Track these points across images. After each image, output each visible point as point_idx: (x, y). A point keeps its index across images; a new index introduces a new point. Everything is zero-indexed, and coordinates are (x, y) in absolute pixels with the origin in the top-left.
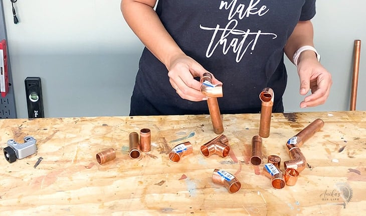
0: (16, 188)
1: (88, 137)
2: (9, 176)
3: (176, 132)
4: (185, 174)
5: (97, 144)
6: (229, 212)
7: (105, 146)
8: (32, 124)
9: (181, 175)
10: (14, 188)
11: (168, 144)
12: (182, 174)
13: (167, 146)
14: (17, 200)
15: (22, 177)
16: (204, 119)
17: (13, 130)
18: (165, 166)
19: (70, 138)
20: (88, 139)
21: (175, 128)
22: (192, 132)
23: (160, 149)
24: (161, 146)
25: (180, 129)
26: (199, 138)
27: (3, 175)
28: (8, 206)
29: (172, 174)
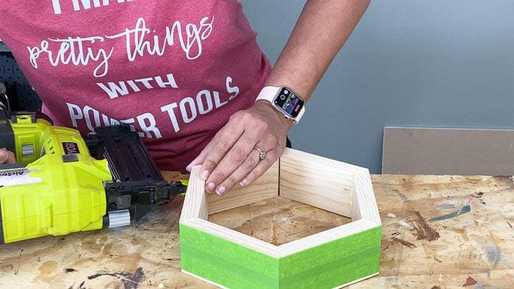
1: (286, 206)
2: (170, 266)
3: (435, 204)
4: (472, 276)
5: (304, 218)
7: (319, 222)
9: (464, 278)
10: (181, 287)
11: (428, 223)
12: (466, 277)
13: (426, 227)
16: (479, 182)
18: (432, 261)
19: (257, 206)
20: (287, 210)
21: (432, 197)
22: (465, 205)
23: (415, 232)
24: (417, 227)
25: (442, 199)
26: (481, 216)
27: (159, 264)
29: (448, 276)
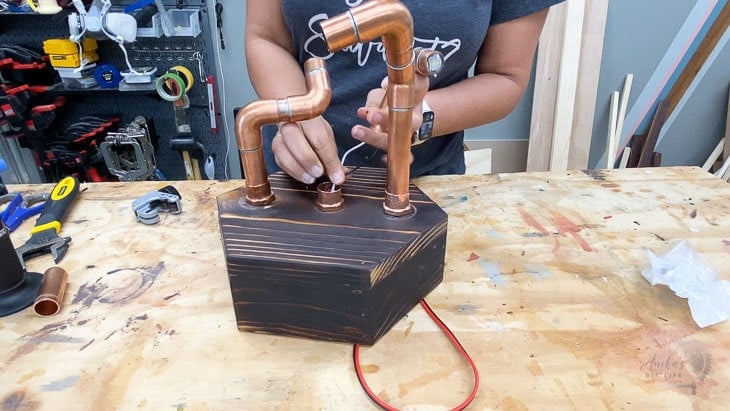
0: (206, 278)
4: (474, 252)
6: (571, 311)
8: (225, 187)
12: (469, 253)
14: (205, 298)
15: (214, 260)
17: (197, 195)
21: (435, 191)
22: (463, 196)
28: (190, 308)
